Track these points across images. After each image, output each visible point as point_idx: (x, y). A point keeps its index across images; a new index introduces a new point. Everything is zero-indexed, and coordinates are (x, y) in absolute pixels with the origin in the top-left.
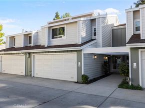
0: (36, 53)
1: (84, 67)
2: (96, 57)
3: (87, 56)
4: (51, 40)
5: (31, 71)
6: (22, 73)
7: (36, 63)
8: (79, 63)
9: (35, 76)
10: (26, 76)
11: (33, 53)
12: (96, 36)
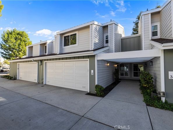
0: (48, 60)
1: (98, 75)
2: (108, 64)
3: (100, 63)
4: (63, 47)
5: (43, 79)
6: (35, 80)
7: (48, 71)
8: (92, 71)
9: (47, 84)
10: (39, 83)
11: (45, 60)
12: (109, 44)
